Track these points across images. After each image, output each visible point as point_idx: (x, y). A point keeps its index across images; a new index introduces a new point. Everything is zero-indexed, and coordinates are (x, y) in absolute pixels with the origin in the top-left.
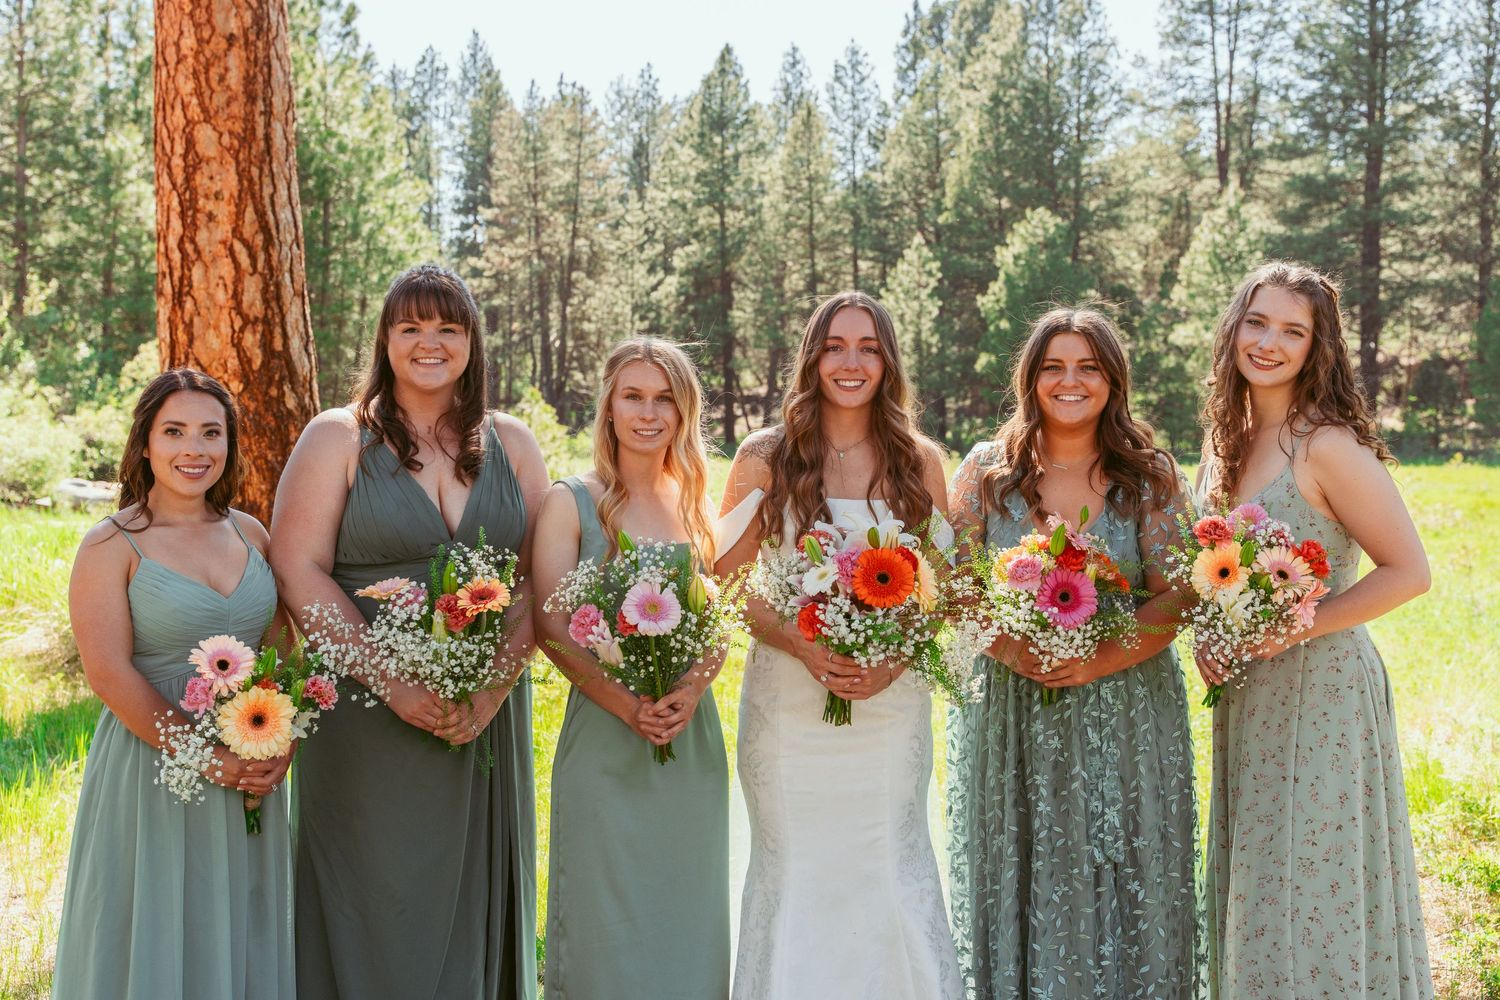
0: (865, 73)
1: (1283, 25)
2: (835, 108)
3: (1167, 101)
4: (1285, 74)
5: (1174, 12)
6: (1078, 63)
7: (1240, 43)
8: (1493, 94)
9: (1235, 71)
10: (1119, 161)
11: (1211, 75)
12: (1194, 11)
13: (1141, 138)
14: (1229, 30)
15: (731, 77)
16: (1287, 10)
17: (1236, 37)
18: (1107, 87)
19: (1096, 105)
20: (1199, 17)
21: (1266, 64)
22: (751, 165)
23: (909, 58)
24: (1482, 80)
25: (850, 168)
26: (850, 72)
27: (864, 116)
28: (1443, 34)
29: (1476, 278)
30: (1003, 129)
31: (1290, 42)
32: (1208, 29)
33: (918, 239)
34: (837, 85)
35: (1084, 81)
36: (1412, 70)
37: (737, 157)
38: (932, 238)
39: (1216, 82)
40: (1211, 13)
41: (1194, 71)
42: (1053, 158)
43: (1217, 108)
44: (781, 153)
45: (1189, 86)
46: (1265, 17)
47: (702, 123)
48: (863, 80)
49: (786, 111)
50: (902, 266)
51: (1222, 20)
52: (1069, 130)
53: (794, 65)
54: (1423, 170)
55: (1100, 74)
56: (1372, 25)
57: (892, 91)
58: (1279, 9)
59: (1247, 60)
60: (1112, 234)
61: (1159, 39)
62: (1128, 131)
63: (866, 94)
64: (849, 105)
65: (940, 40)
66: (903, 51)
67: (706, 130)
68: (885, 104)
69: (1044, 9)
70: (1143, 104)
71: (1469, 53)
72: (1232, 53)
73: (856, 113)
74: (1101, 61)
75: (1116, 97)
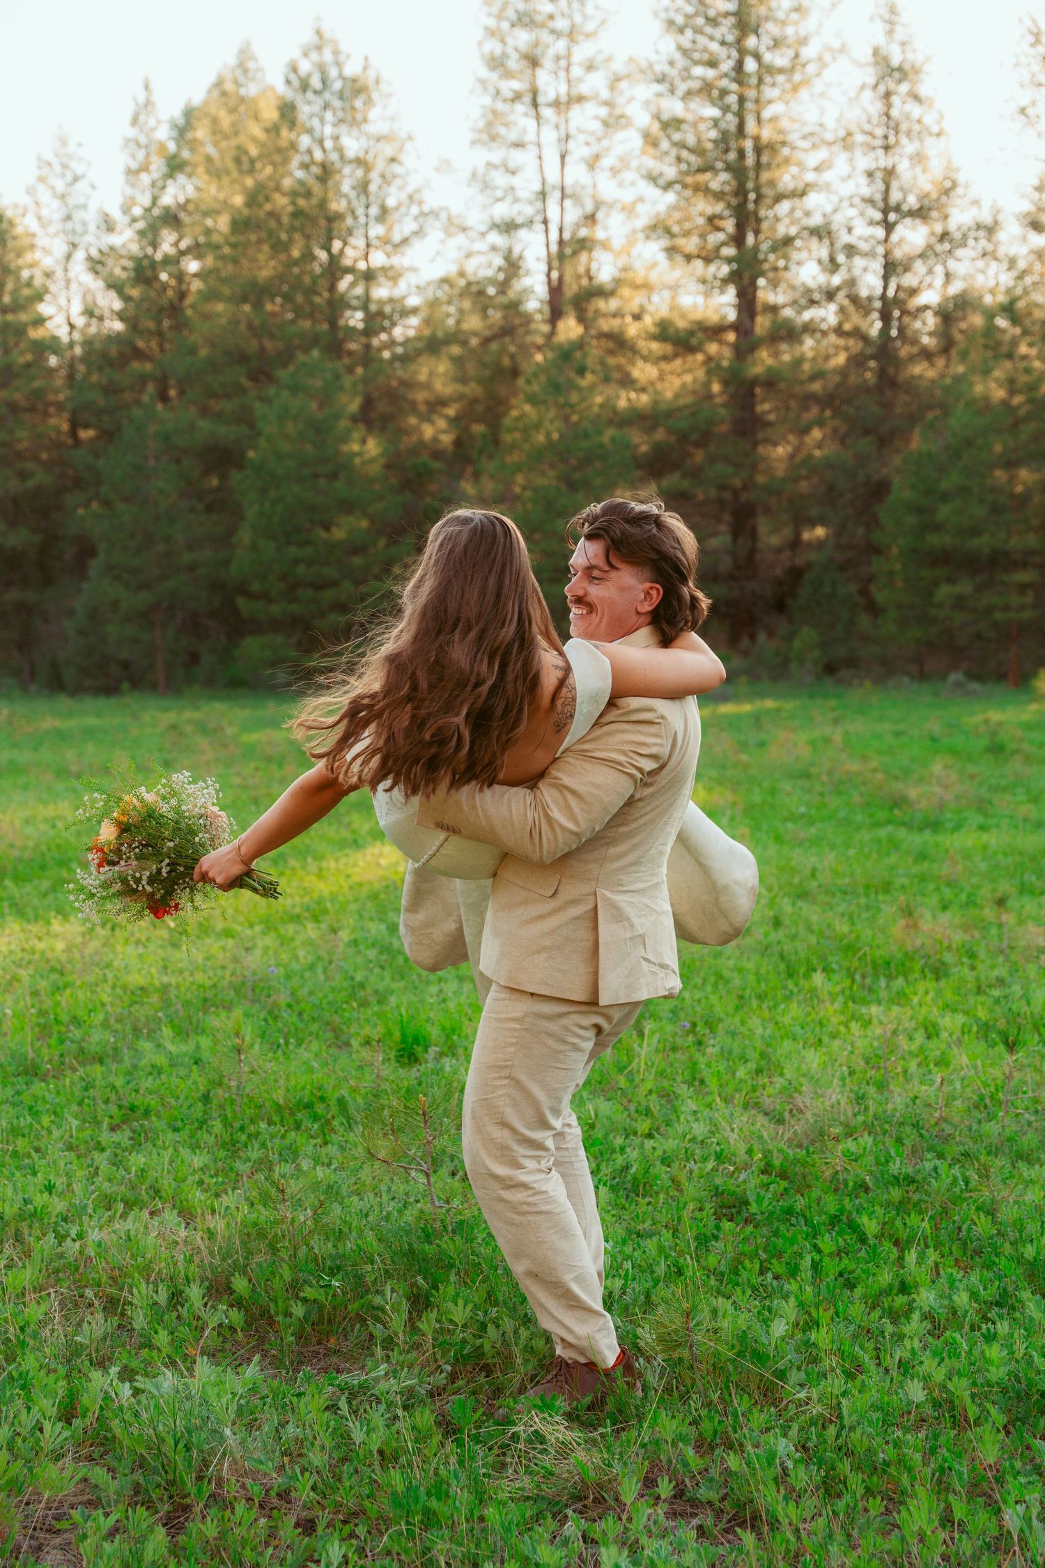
0: (79, 169)
1: (623, 120)
2: (39, 218)
3: (476, 219)
5: (487, 100)
6: (364, 162)
7: (571, 145)
8: (892, 217)
9: (569, 181)
11: (537, 187)
12: (513, 100)
14: (557, 127)
17: (568, 137)
18: (403, 197)
19: (390, 219)
20: (520, 108)
21: (607, 174)
24: (878, 197)
25: (64, 298)
26: (58, 169)
27: (79, 229)
28: (829, 137)
31: (637, 142)
32: (531, 124)
34: (41, 188)
35: (373, 187)
39: (543, 195)
40: (535, 104)
41: (516, 181)
43: (547, 231)
45: (509, 199)
46: (603, 112)
48: (76, 179)
51: (547, 112)
52: (351, 255)
55: (395, 176)
57: (119, 200)
58: (620, 101)
59: (583, 168)
61: (470, 136)
63: (81, 200)
64: (57, 216)
66: (133, 146)
68: (107, 217)
69: (316, 82)
71: (864, 162)
72: (563, 157)
73: (69, 225)
74: (393, 160)
75: (415, 210)
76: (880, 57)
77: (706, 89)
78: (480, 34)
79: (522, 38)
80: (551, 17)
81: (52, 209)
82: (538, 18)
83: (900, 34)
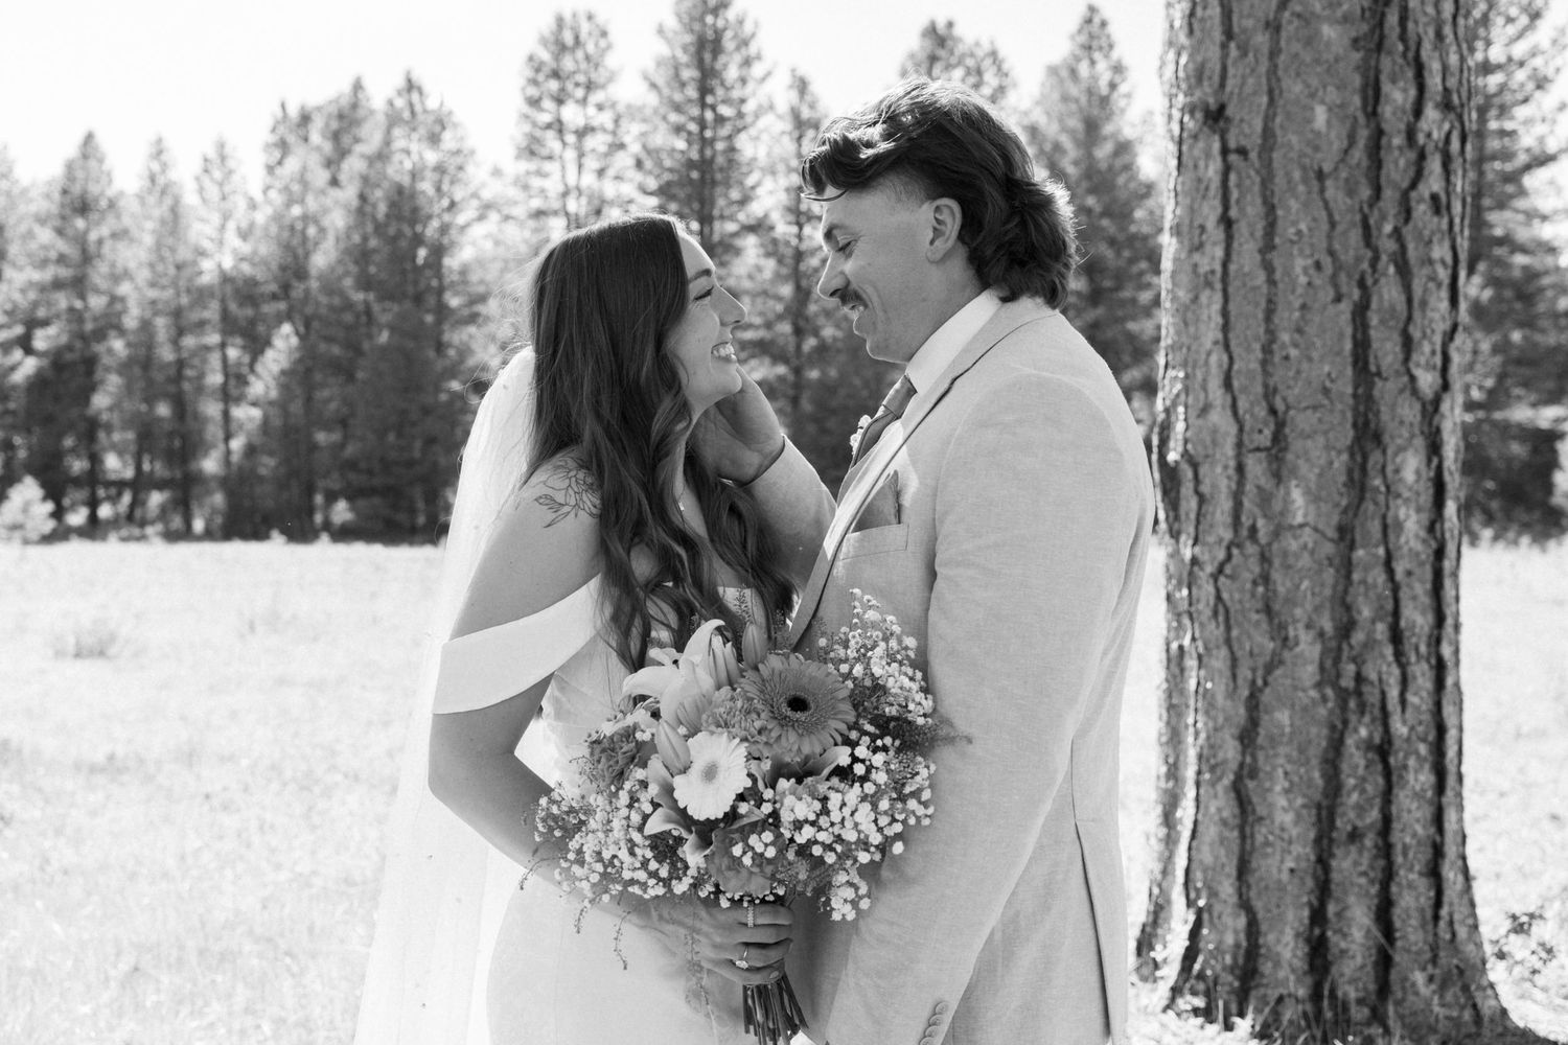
0: (233, 167)
1: (622, 146)
2: (204, 200)
3: (519, 211)
4: (628, 190)
5: (527, 128)
6: (440, 169)
7: (585, 160)
8: (803, 219)
9: (583, 185)
10: (481, 262)
11: (561, 188)
12: (545, 129)
13: (497, 243)
14: (576, 148)
15: (92, 163)
16: (628, 132)
17: (583, 155)
18: (466, 194)
19: (455, 209)
20: (550, 135)
21: (610, 181)
22: (113, 250)
23: (277, 154)
25: (217, 257)
26: (218, 165)
27: (232, 208)
28: (762, 164)
29: (791, 378)
30: (370, 228)
31: (631, 162)
32: (557, 146)
33: (287, 328)
34: (205, 177)
35: (445, 187)
36: (735, 194)
37: (100, 242)
38: (302, 329)
39: (565, 194)
40: (560, 132)
41: (546, 184)
42: (414, 257)
43: (567, 218)
44: (148, 240)
45: (541, 197)
46: (609, 138)
47: (63, 206)
48: (231, 172)
49: (152, 200)
50: (270, 354)
51: (571, 138)
52: (431, 230)
53: (160, 153)
54: (747, 284)
55: (459, 180)
56: (701, 152)
57: (259, 185)
58: (621, 132)
59: (593, 176)
60: (472, 329)
61: (511, 152)
62: (486, 237)
63: (234, 187)
64: (217, 196)
65: (306, 140)
66: (271, 149)
67: (68, 212)
68: (251, 199)
69: (406, 115)
70: (499, 211)
71: (783, 181)
72: (580, 166)
73: (224, 204)
74: (459, 168)
75: (475, 203)
76: (795, 114)
77: (678, 129)
78: (522, 82)
79: (554, 85)
80: (574, 73)
81: (213, 192)
82: (561, 74)
83: (808, 98)
